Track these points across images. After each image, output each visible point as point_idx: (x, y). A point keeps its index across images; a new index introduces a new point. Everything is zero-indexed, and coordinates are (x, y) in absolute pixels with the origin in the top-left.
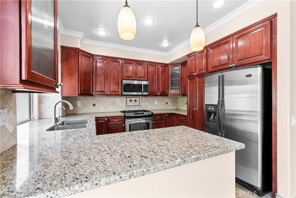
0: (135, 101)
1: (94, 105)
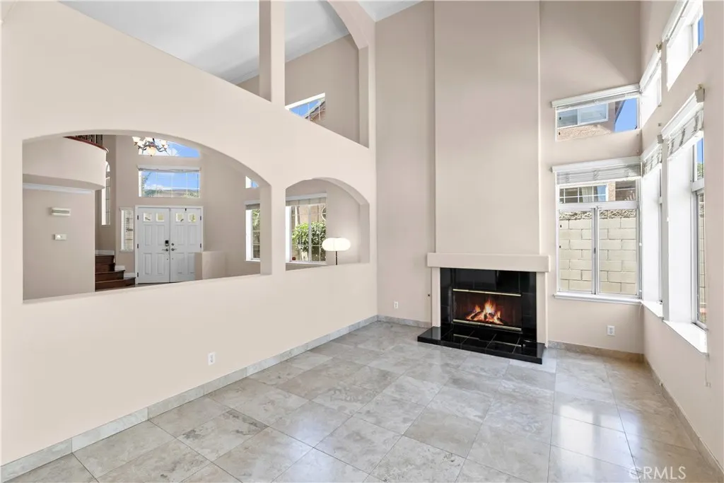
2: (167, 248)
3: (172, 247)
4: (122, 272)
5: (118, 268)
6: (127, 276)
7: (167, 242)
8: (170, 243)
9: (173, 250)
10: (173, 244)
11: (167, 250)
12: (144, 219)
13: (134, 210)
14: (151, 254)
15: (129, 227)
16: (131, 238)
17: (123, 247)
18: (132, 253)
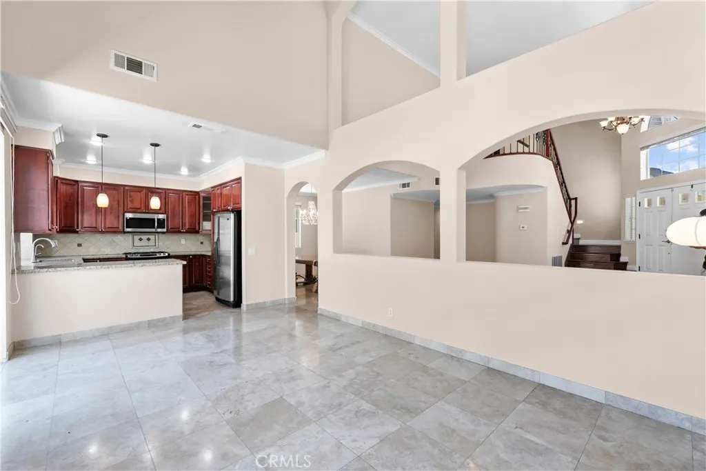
0: (149, 239)
1: (79, 245)
4: (626, 263)
5: (623, 259)
6: (630, 268)
11: (668, 242)
12: (646, 206)
13: (635, 196)
14: (651, 245)
15: (632, 215)
16: (634, 227)
17: (628, 237)
18: (634, 243)
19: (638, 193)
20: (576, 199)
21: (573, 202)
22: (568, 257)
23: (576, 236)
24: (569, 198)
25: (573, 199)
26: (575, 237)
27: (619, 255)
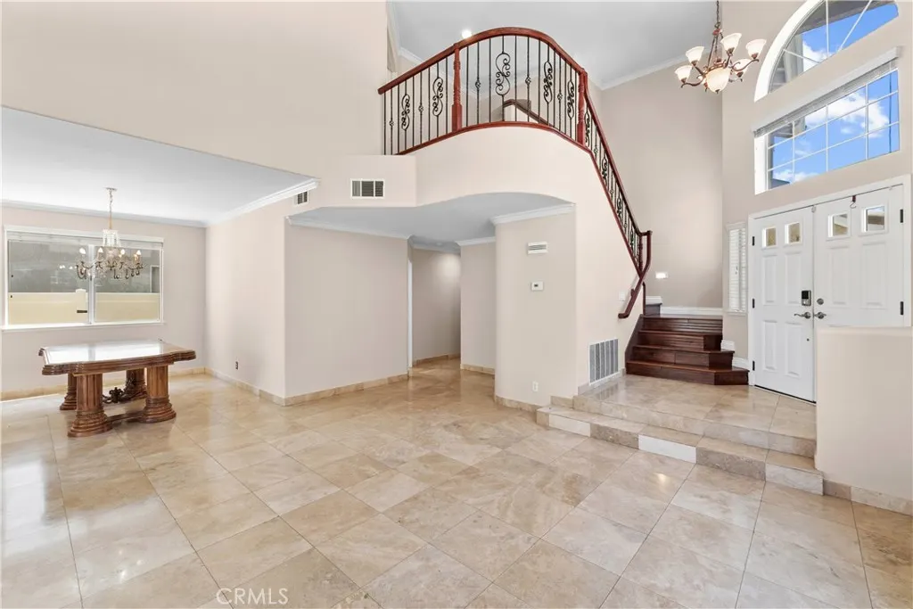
2: (804, 310)
3: (818, 309)
4: (731, 354)
5: (726, 345)
6: (738, 363)
7: (805, 295)
8: (815, 297)
9: (821, 316)
10: (820, 302)
11: (807, 316)
12: (764, 244)
13: (746, 225)
14: (775, 322)
15: (740, 263)
16: (744, 286)
17: (733, 304)
18: (744, 317)
19: (751, 219)
20: (648, 234)
21: (645, 238)
22: (631, 342)
23: (651, 300)
24: (637, 232)
25: (645, 234)
26: (647, 303)
27: (719, 338)
